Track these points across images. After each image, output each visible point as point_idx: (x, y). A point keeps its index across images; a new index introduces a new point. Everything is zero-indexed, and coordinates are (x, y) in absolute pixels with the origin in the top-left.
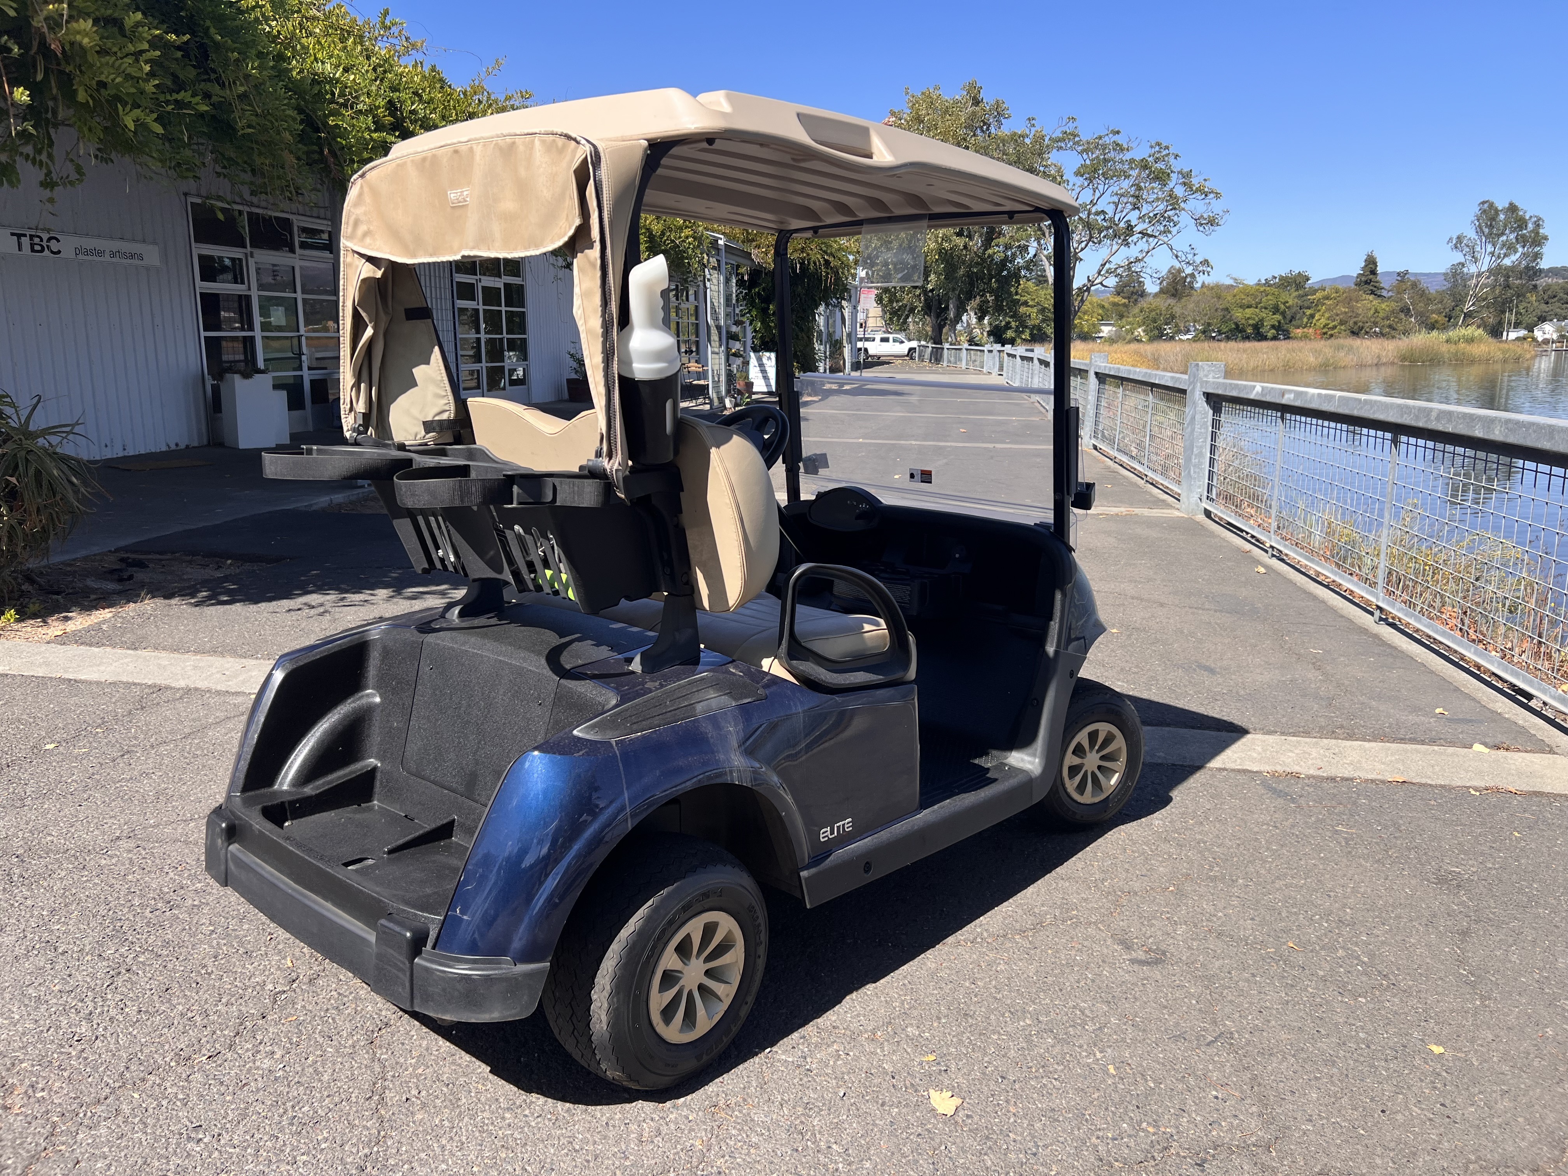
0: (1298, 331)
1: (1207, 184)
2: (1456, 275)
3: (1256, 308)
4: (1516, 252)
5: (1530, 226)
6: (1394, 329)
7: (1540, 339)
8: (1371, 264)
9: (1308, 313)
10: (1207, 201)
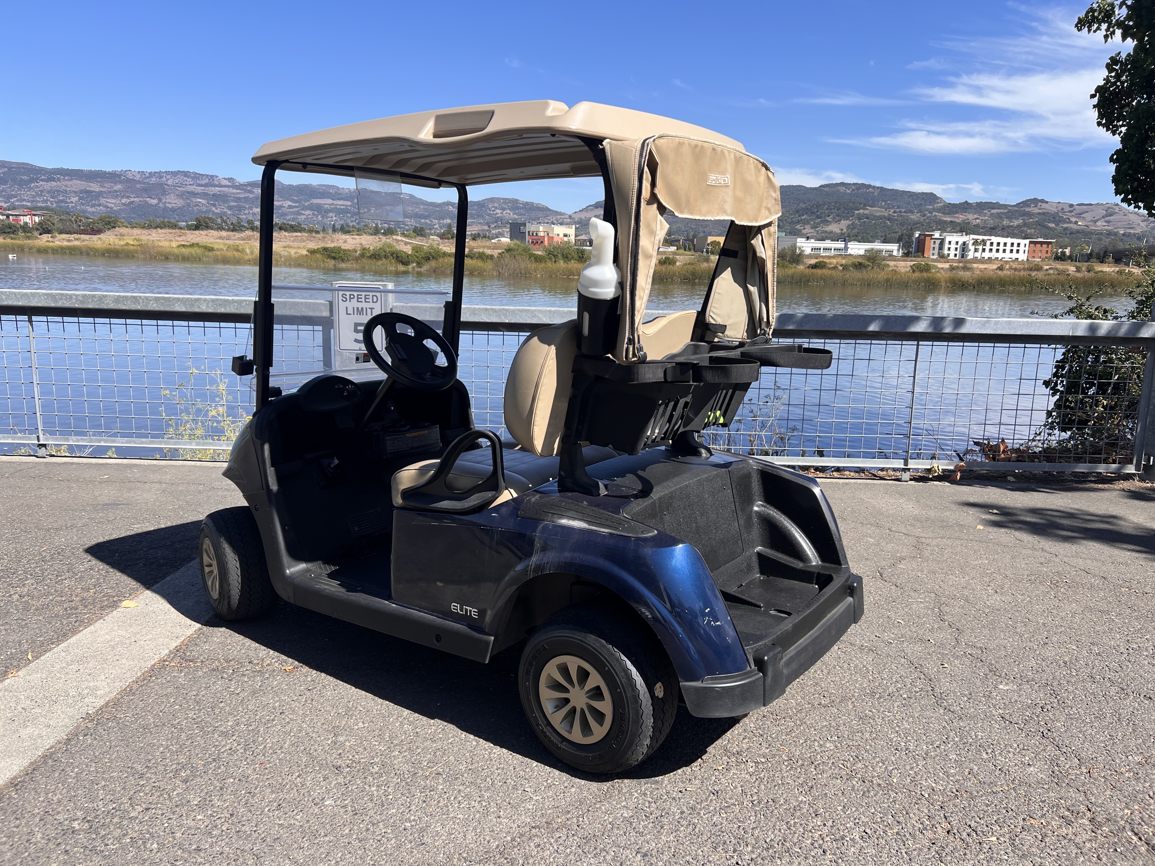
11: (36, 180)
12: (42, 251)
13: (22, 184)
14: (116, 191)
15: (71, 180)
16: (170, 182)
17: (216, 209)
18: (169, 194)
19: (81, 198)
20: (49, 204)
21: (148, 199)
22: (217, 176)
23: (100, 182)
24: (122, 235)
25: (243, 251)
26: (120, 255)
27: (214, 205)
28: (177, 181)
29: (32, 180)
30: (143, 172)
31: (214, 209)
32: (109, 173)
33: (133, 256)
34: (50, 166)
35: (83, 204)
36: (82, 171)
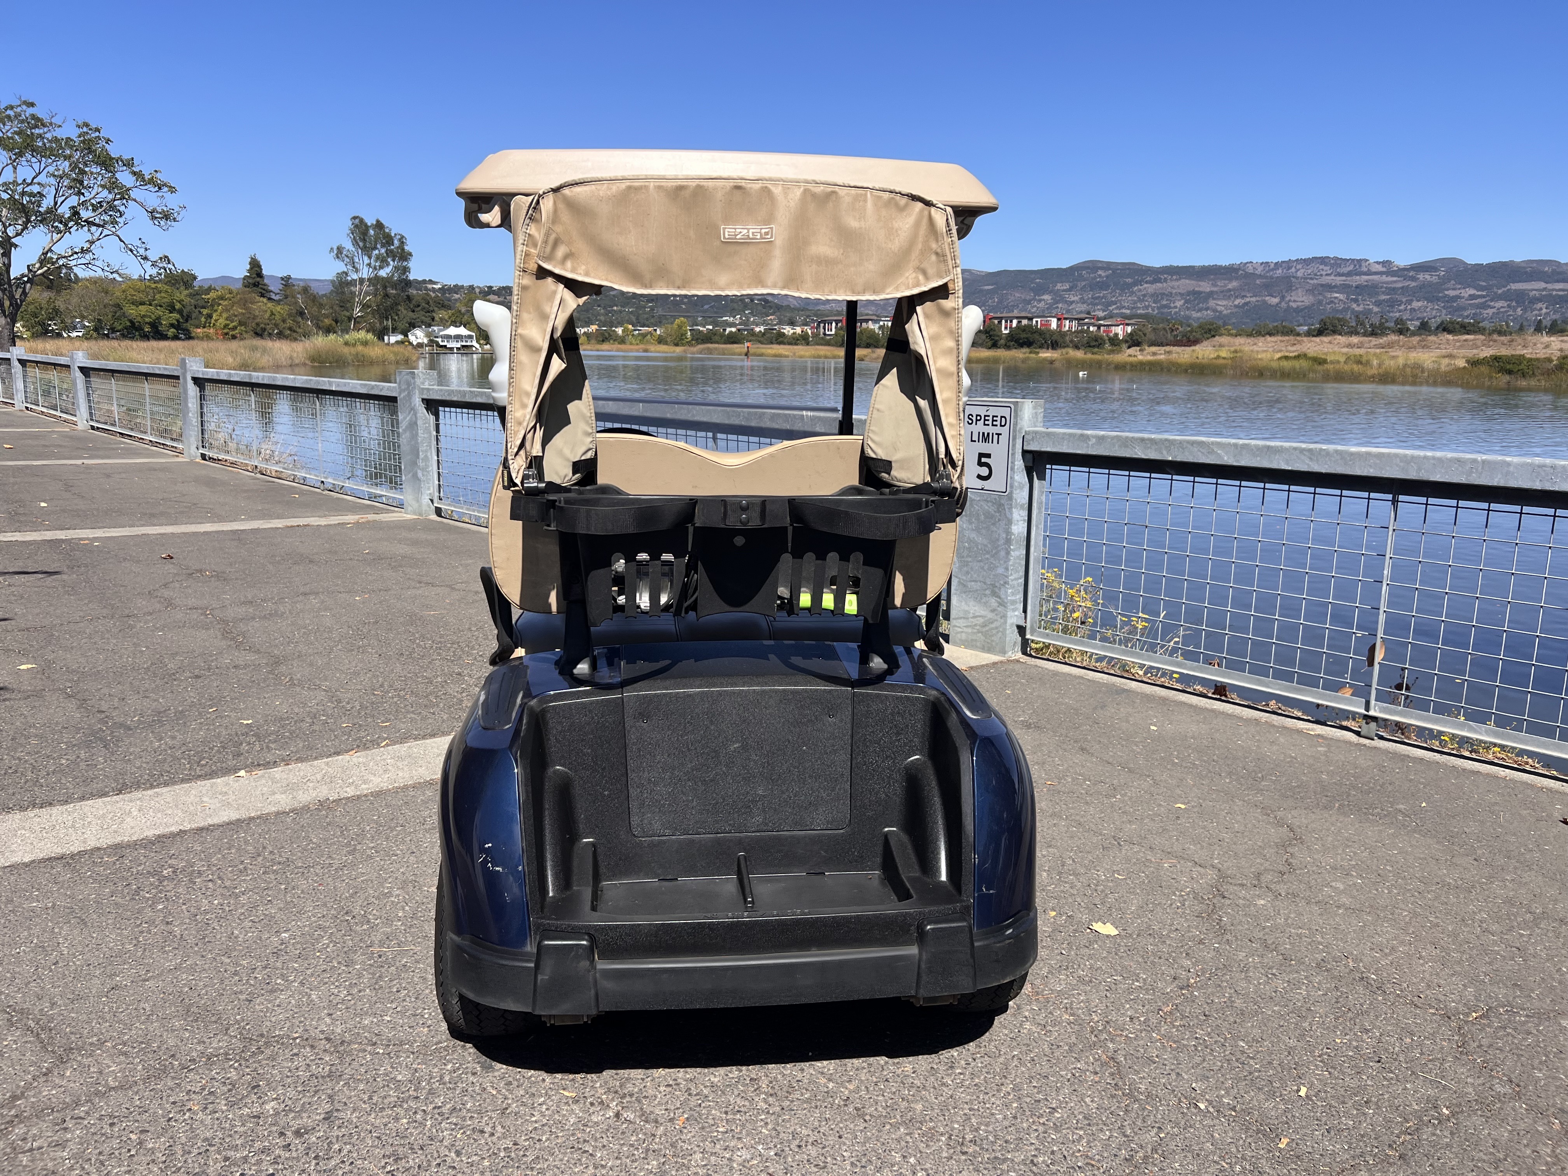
0: (199, 330)
1: (158, 175)
2: (342, 284)
3: (150, 305)
4: (388, 265)
5: (396, 243)
6: (294, 331)
7: (415, 343)
8: (255, 266)
9: (205, 313)
10: (160, 194)
11: (1140, 283)
12: (1120, 367)
13: (1125, 288)
14: (1230, 290)
15: (1180, 279)
16: (1299, 274)
17: (1358, 305)
18: (1297, 289)
19: (1186, 302)
20: (1150, 310)
21: (1267, 298)
22: (1367, 260)
23: (1212, 280)
24: (1221, 346)
25: (1368, 363)
26: (1205, 372)
27: (1356, 301)
28: (1309, 271)
29: (1135, 284)
30: (1267, 263)
31: (1354, 306)
32: (1225, 268)
33: (1221, 373)
34: (1157, 264)
35: (1188, 309)
36: (1193, 267)
